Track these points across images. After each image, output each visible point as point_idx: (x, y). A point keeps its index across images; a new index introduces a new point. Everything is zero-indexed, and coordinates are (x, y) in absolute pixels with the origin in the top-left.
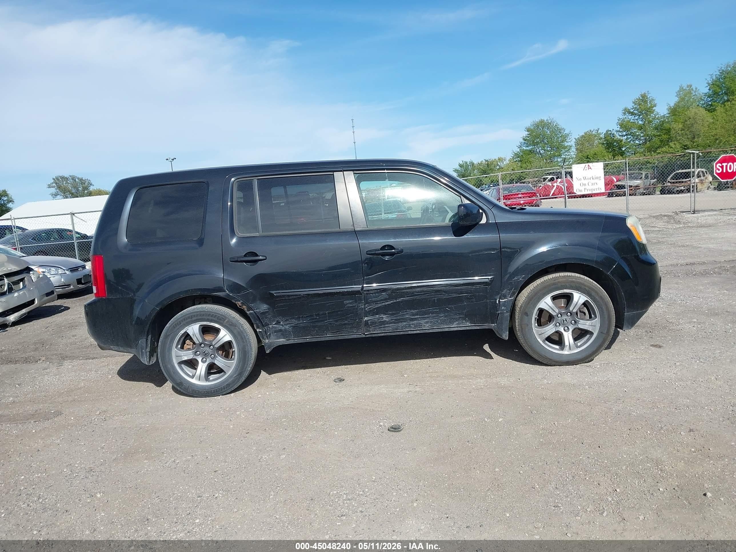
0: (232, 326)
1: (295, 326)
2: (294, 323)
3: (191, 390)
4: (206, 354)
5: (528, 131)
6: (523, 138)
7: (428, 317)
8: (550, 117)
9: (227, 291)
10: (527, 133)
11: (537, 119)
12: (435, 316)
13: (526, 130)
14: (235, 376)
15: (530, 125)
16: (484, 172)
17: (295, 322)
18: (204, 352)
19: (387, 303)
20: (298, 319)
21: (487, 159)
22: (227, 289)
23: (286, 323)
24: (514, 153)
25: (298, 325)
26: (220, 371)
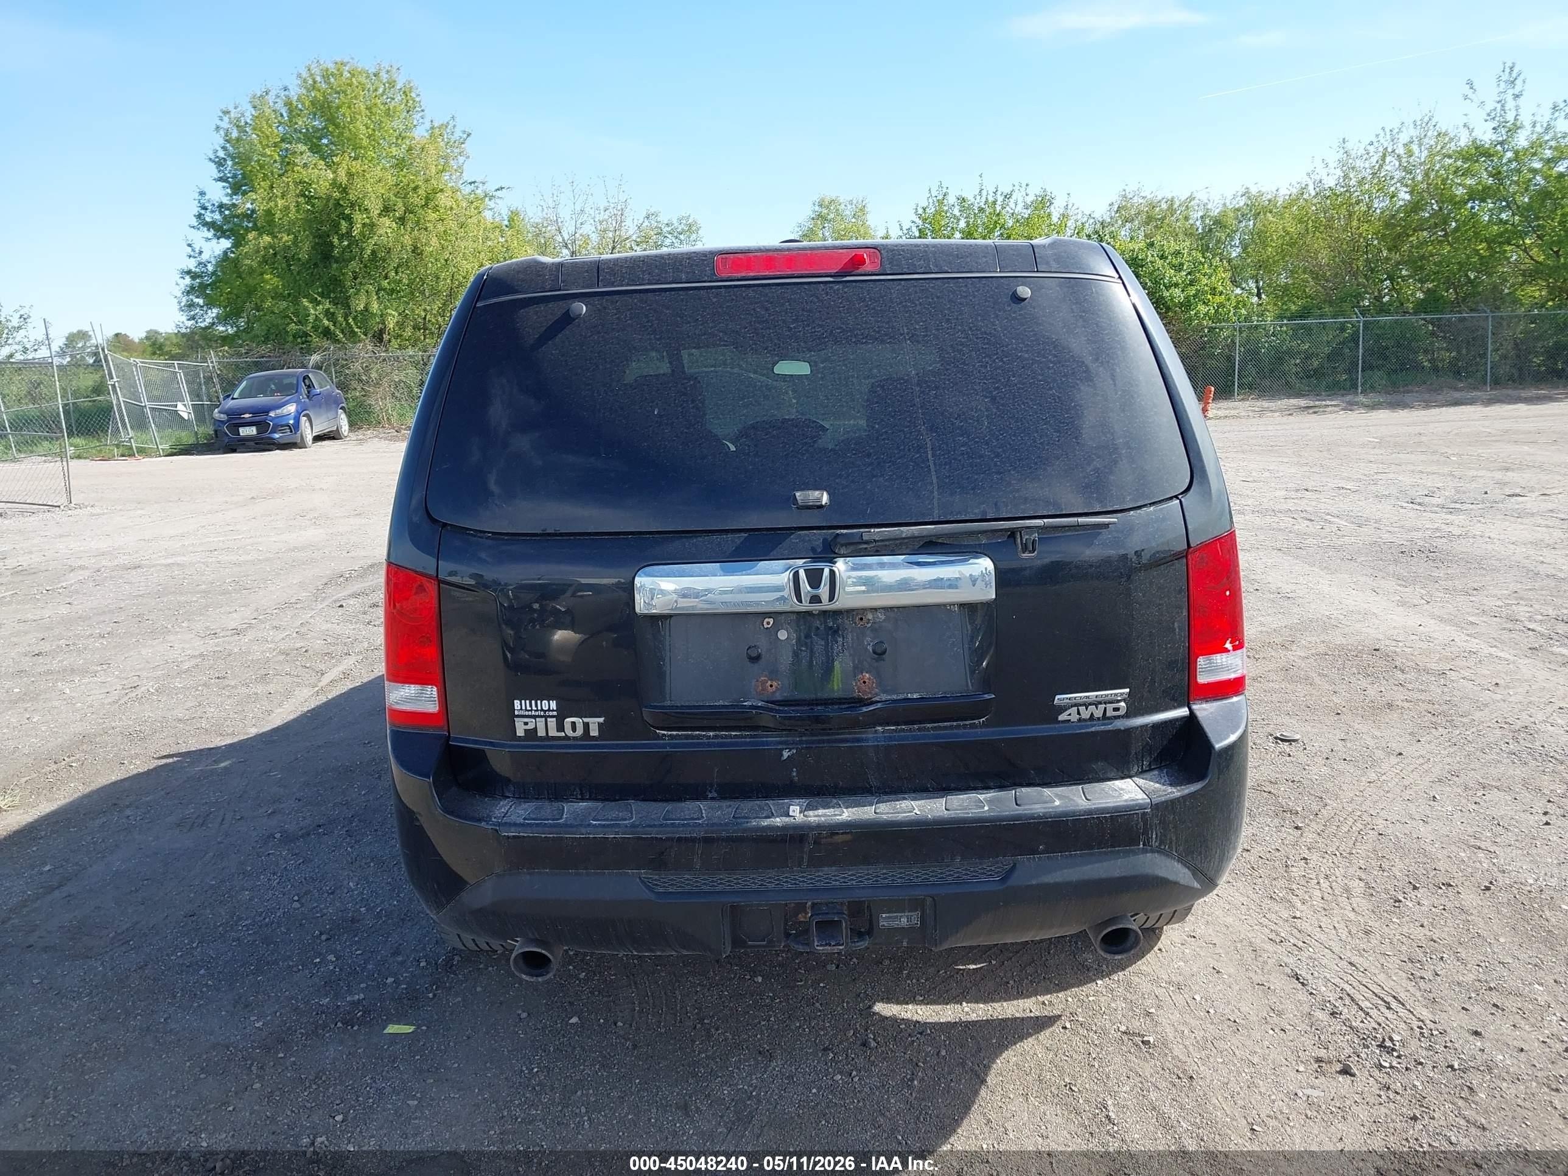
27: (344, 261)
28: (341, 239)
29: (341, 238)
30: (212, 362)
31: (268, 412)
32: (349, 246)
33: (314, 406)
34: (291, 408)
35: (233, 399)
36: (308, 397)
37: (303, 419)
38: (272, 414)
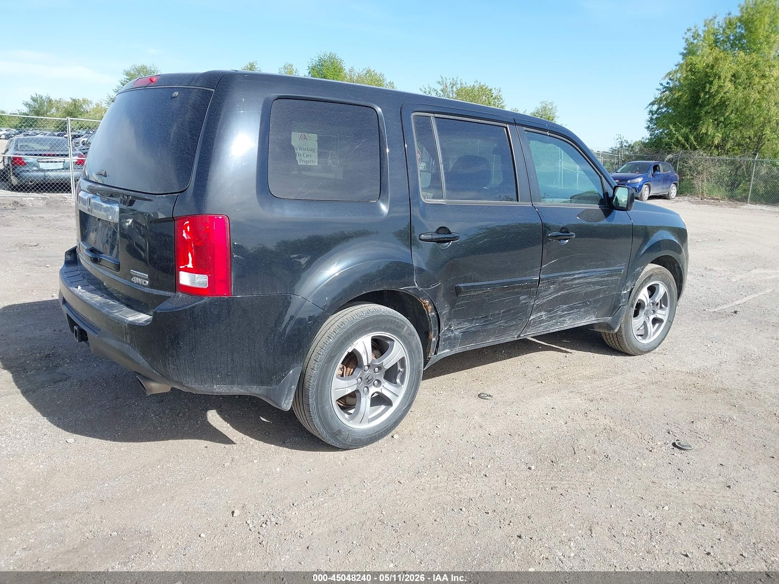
0: (411, 335)
1: (464, 331)
2: (464, 328)
3: (350, 440)
4: (369, 381)
5: (127, 75)
6: (121, 83)
7: (572, 313)
8: (153, 65)
9: (416, 284)
10: (126, 77)
11: (139, 64)
12: (577, 312)
13: (125, 73)
14: (404, 408)
15: (129, 69)
16: (70, 114)
17: (466, 325)
18: (367, 378)
19: (551, 298)
20: (470, 321)
21: (74, 98)
22: (416, 282)
23: (457, 328)
24: (110, 97)
25: (469, 330)
26: (388, 402)
27: (702, 106)
28: (705, 95)
29: (706, 93)
30: (621, 155)
31: (627, 180)
32: (709, 98)
33: (654, 181)
34: (640, 180)
35: (617, 172)
36: (653, 175)
37: (645, 186)
38: (629, 182)
